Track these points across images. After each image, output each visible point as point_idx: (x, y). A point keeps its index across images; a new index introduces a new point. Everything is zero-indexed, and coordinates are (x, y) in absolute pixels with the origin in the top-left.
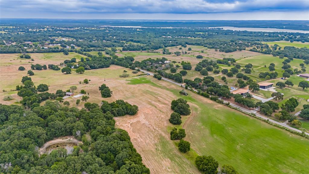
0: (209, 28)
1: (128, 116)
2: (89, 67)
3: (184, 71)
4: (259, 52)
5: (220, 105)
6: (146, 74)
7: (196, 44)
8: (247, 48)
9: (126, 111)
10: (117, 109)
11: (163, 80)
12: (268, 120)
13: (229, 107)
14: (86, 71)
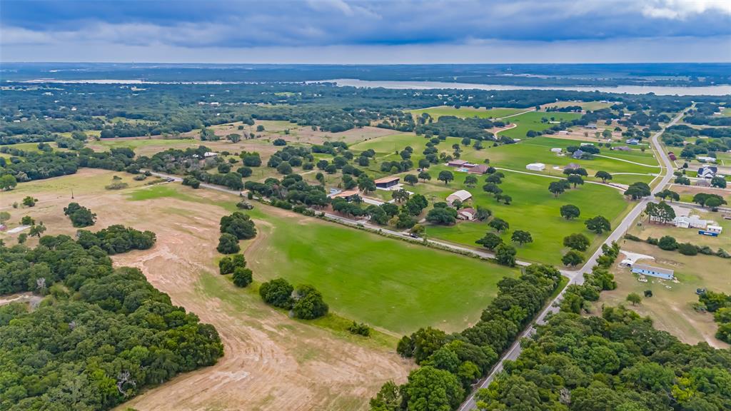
0: (307, 83)
1: (137, 252)
2: (25, 176)
3: (246, 170)
4: (393, 128)
5: (309, 219)
6: (166, 180)
7: (274, 116)
8: (373, 123)
9: (131, 243)
10: (112, 240)
11: (204, 188)
12: (380, 230)
13: (324, 219)
14: (19, 185)
